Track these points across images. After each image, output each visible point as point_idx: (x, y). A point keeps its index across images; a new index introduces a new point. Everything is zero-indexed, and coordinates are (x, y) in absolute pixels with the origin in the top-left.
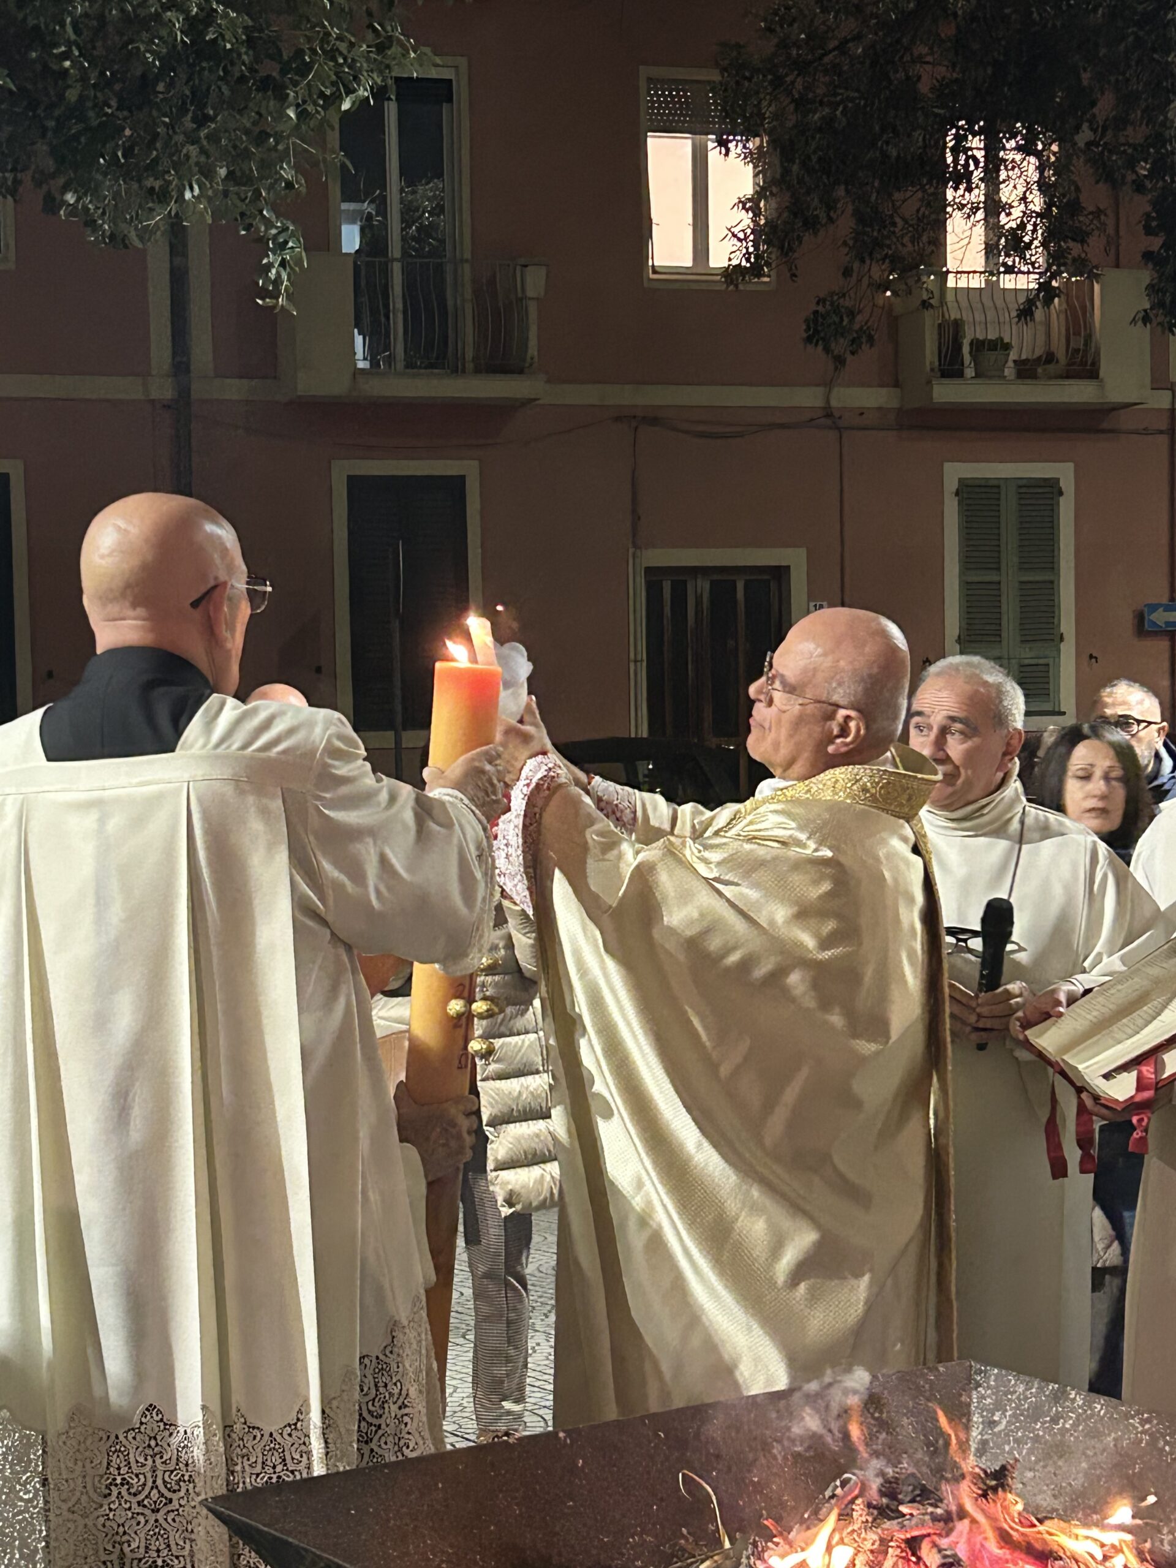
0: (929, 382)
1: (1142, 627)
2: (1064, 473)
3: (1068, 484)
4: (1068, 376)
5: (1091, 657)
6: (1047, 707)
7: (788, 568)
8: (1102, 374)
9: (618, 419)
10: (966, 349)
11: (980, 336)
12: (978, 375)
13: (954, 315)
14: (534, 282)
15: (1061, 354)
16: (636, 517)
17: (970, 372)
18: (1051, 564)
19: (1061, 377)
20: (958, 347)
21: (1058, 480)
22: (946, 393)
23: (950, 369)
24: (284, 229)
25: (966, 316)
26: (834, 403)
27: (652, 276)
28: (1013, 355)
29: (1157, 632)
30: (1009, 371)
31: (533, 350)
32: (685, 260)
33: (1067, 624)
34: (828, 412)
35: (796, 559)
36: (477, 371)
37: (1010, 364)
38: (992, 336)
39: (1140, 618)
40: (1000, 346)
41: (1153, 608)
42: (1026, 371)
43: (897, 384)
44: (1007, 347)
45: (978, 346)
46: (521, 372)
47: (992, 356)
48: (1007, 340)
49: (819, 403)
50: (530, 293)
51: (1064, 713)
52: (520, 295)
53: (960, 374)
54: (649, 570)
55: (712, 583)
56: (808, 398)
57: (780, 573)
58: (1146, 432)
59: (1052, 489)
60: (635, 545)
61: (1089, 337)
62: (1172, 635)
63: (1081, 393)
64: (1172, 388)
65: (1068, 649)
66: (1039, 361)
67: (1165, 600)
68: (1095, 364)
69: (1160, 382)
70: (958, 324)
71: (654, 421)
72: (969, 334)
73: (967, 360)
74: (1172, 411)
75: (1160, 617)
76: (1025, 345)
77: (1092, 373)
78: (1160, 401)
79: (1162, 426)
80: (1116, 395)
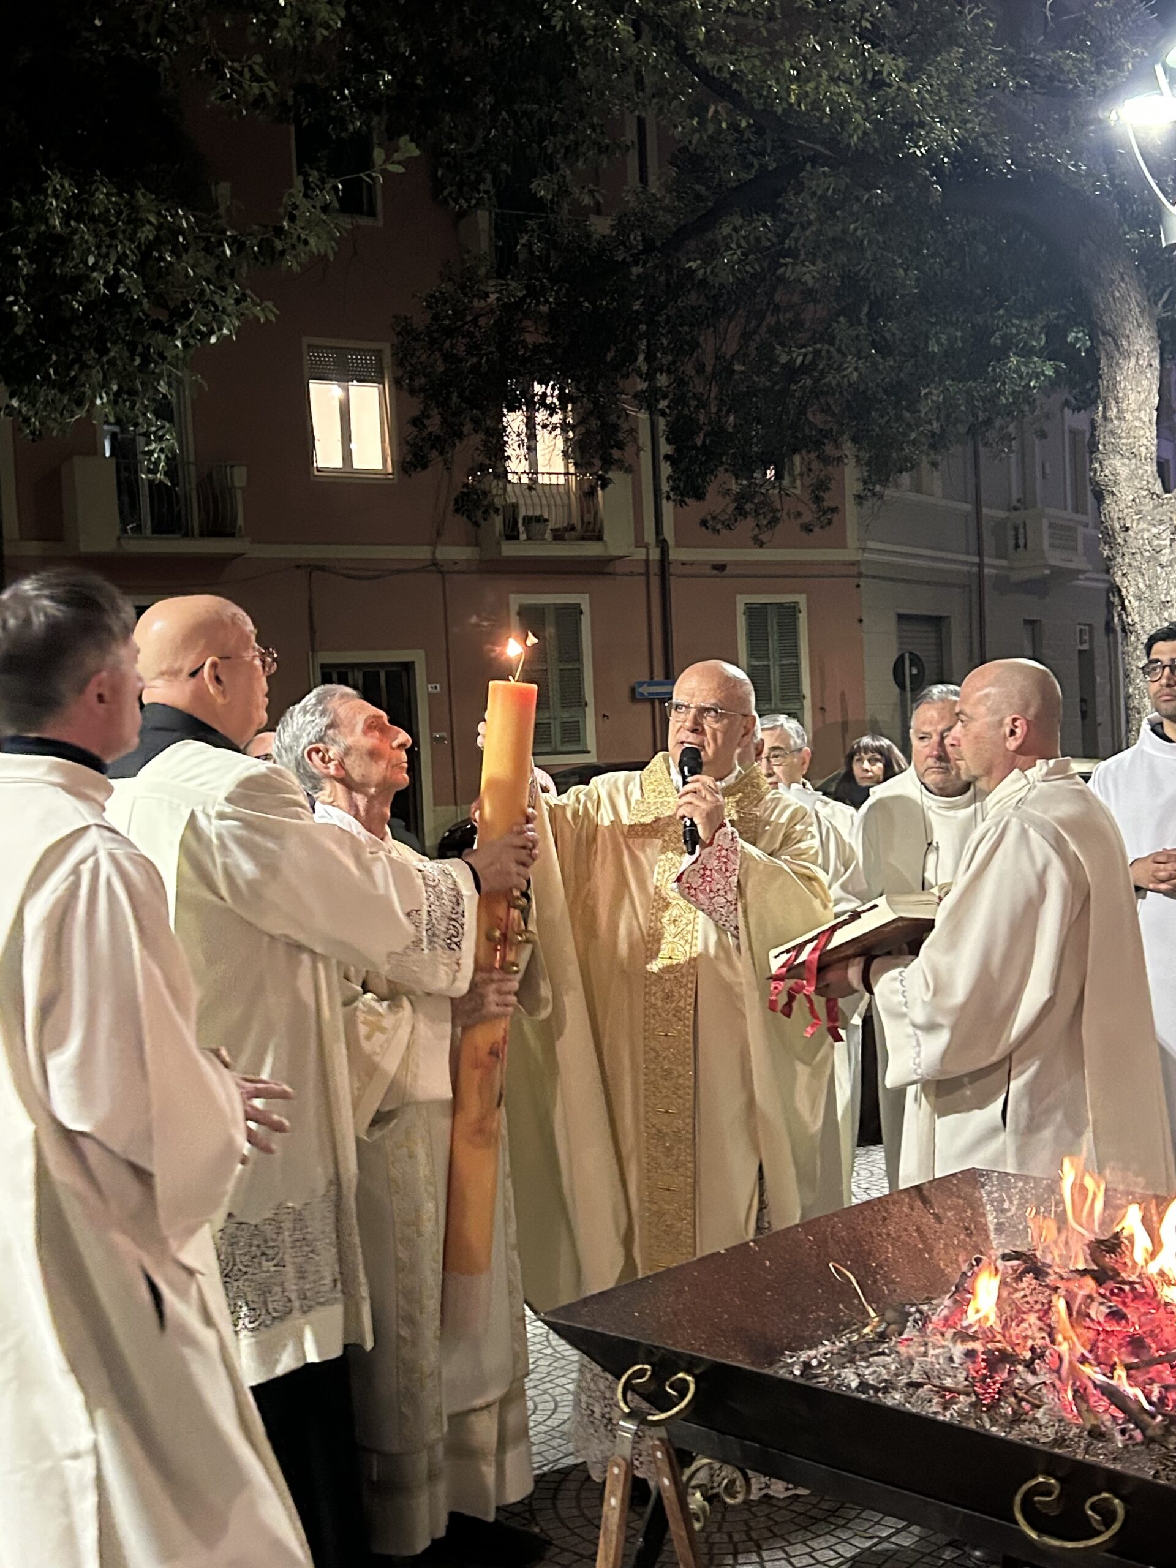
0: (499, 543)
1: (634, 696)
2: (583, 600)
3: (585, 607)
4: (583, 539)
5: (604, 716)
6: (580, 748)
7: (413, 662)
8: (605, 538)
9: (298, 567)
10: (520, 522)
11: (530, 513)
12: (529, 538)
13: (514, 501)
14: (239, 477)
15: (579, 527)
16: (312, 631)
17: (523, 537)
18: (579, 659)
19: (577, 539)
20: (516, 522)
21: (579, 605)
22: (509, 549)
23: (511, 534)
25: (521, 502)
26: (439, 556)
27: (316, 473)
28: (550, 526)
29: (644, 699)
30: (548, 536)
31: (240, 521)
32: (338, 463)
33: (589, 695)
34: (434, 563)
35: (417, 656)
36: (202, 535)
37: (549, 531)
38: (538, 513)
39: (633, 690)
40: (540, 520)
41: (641, 684)
42: (558, 536)
43: (477, 545)
44: (546, 521)
45: (528, 520)
46: (233, 535)
47: (536, 527)
48: (546, 516)
49: (429, 556)
50: (237, 484)
51: (589, 752)
52: (230, 485)
53: (517, 538)
54: (323, 666)
55: (365, 674)
56: (422, 553)
57: (408, 667)
58: (632, 574)
59: (577, 610)
60: (313, 650)
61: (596, 513)
62: (652, 701)
63: (592, 549)
64: (647, 546)
65: (590, 711)
66: (566, 529)
67: (647, 679)
68: (601, 531)
69: (640, 542)
70: (515, 506)
71: (322, 569)
72: (522, 512)
73: (521, 529)
74: (647, 561)
75: (645, 690)
76: (557, 520)
77: (599, 538)
78: (640, 554)
79: (642, 570)
80: (614, 551)
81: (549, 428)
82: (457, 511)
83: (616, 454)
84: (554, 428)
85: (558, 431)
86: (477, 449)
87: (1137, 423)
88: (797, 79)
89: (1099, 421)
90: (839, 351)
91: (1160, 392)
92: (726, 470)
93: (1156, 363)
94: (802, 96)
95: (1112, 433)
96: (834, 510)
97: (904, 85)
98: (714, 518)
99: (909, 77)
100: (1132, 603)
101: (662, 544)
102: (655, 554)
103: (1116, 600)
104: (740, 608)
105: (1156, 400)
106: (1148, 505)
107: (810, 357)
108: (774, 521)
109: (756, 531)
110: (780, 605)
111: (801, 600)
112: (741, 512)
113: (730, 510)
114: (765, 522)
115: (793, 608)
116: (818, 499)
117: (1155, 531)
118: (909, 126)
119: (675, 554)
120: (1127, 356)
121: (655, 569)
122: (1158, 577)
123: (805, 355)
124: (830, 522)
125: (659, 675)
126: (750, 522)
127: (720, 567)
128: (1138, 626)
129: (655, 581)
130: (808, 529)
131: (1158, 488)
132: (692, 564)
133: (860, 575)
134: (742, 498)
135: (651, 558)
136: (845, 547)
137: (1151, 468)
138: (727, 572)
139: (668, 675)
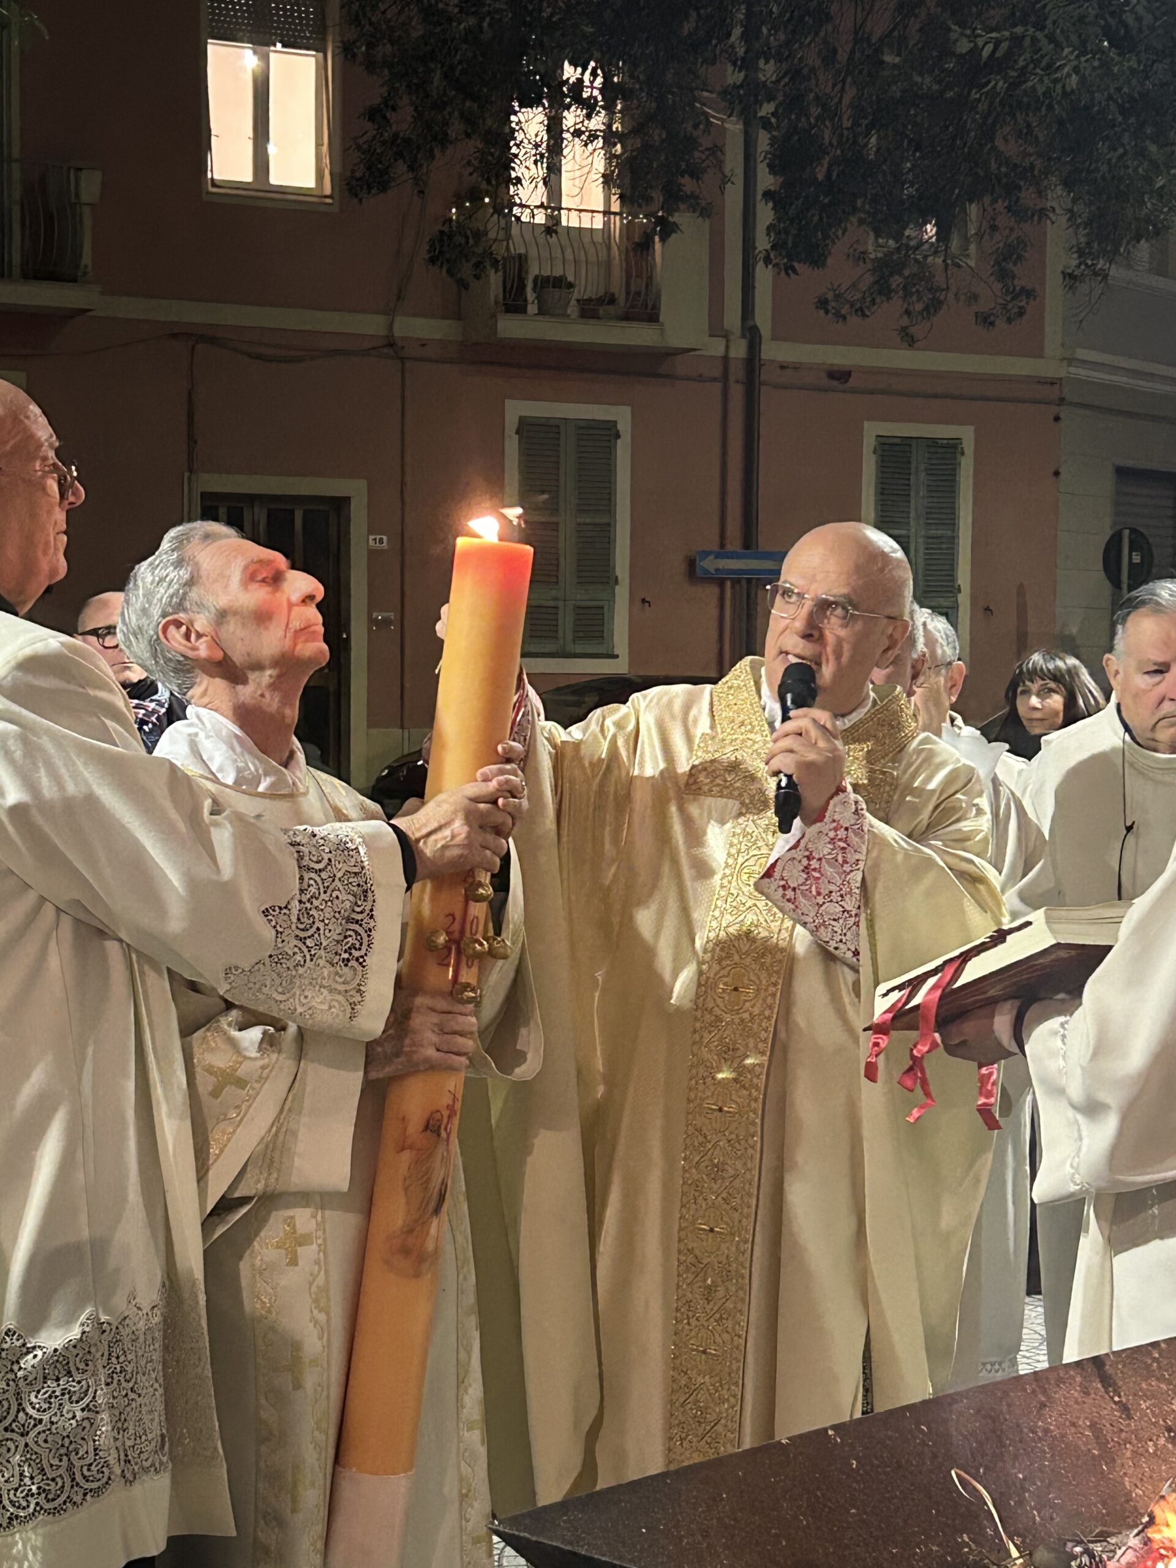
0: (494, 316)
1: (693, 573)
2: (622, 416)
3: (625, 426)
4: (627, 317)
5: (644, 601)
6: (601, 650)
7: (347, 500)
8: (661, 319)
9: (174, 336)
10: (530, 284)
11: (546, 272)
12: (541, 312)
13: (522, 251)
14: (89, 187)
15: (621, 298)
16: (192, 440)
17: (532, 309)
18: (608, 507)
19: (618, 319)
20: (522, 287)
21: (615, 422)
22: (511, 327)
23: (514, 304)
25: (533, 253)
26: (397, 332)
27: (211, 189)
28: (577, 294)
29: (707, 579)
30: (573, 310)
31: (87, 259)
32: (244, 174)
33: (622, 567)
34: (391, 343)
35: (355, 489)
36: (25, 276)
37: (573, 302)
38: (558, 272)
39: (691, 564)
40: (559, 283)
41: (706, 554)
42: (589, 310)
43: (459, 317)
44: (570, 285)
45: (544, 283)
46: (74, 280)
47: (554, 295)
48: (571, 278)
49: (383, 332)
50: (85, 198)
51: (617, 657)
52: (73, 200)
53: (523, 310)
54: (204, 495)
55: (270, 512)
56: (371, 325)
57: (340, 504)
58: (700, 378)
59: (610, 431)
60: (191, 471)
61: (650, 278)
62: (721, 583)
63: (639, 335)
64: (726, 336)
65: (622, 592)
66: (600, 301)
67: (715, 547)
68: (656, 307)
69: (717, 329)
70: (522, 259)
71: (212, 340)
72: (534, 270)
73: (530, 295)
74: (726, 359)
75: (709, 564)
76: (587, 286)
77: (652, 316)
78: (717, 348)
79: (717, 372)
80: (675, 341)
81: (584, 137)
82: (432, 261)
83: (688, 184)
84: (593, 137)
85: (599, 143)
86: (469, 163)
90: (1051, 39)
92: (861, 222)
96: (1029, 293)
98: (837, 297)
101: (752, 335)
102: (739, 350)
104: (869, 444)
107: (1005, 46)
108: (934, 306)
109: (905, 321)
110: (933, 443)
111: (966, 434)
112: (883, 289)
113: (863, 286)
114: (919, 307)
115: (953, 447)
116: (1003, 275)
119: (772, 351)
121: (737, 372)
123: (997, 43)
124: (1021, 313)
125: (734, 543)
126: (897, 304)
127: (840, 376)
129: (737, 393)
130: (986, 320)
132: (796, 367)
133: (1062, 401)
134: (886, 268)
135: (733, 354)
136: (1038, 353)
138: (852, 382)
139: (749, 542)
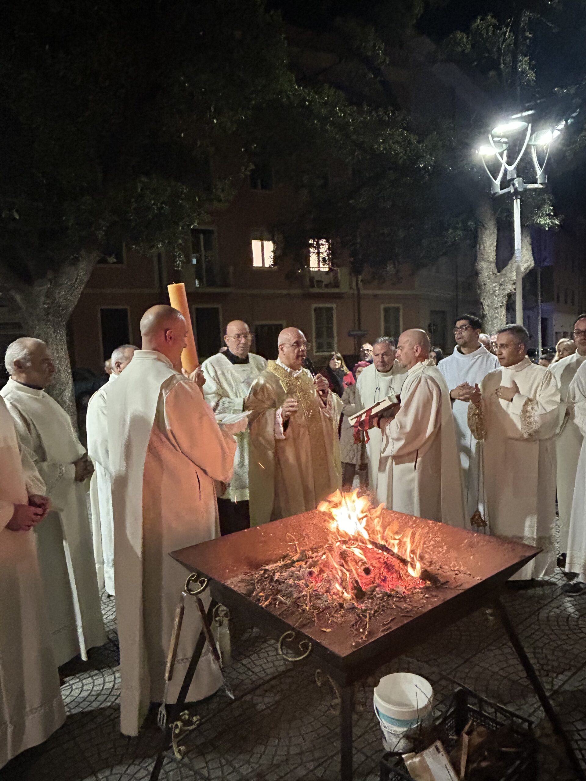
0: (308, 288)
1: (349, 335)
2: (334, 306)
3: (335, 308)
4: (334, 287)
9: (249, 296)
10: (315, 282)
11: (318, 280)
12: (317, 287)
13: (313, 276)
14: (231, 269)
15: (333, 284)
18: (332, 323)
19: (332, 287)
20: (313, 282)
22: (311, 290)
23: (312, 286)
24: (180, 254)
25: (315, 276)
26: (290, 292)
27: (254, 268)
28: (324, 283)
29: (352, 336)
30: (323, 286)
31: (231, 283)
32: (260, 265)
33: (335, 334)
34: (289, 294)
35: (283, 323)
36: (220, 287)
38: (320, 280)
39: (349, 333)
40: (321, 282)
41: (351, 331)
42: (327, 286)
43: (302, 289)
45: (317, 282)
46: (229, 287)
47: (320, 284)
48: (322, 280)
49: (287, 293)
50: (230, 271)
52: (228, 272)
53: (314, 287)
54: (256, 325)
55: (268, 328)
56: (285, 292)
58: (349, 298)
59: (331, 309)
60: (253, 320)
61: (338, 280)
62: (354, 336)
63: (336, 290)
64: (353, 290)
65: (335, 339)
66: (329, 284)
67: (353, 330)
68: (339, 285)
69: (351, 288)
70: (313, 278)
72: (316, 279)
73: (315, 284)
74: (353, 294)
75: (352, 333)
76: (326, 282)
77: (339, 287)
78: (351, 292)
79: (352, 297)
80: (343, 291)
87: (489, 251)
88: (382, 143)
89: (478, 250)
91: (497, 241)
92: (369, 266)
93: (496, 231)
94: (385, 149)
95: (482, 254)
96: (402, 278)
97: (417, 144)
98: (366, 280)
99: (419, 142)
100: (486, 307)
101: (358, 289)
102: (356, 292)
103: (481, 307)
104: (382, 308)
105: (495, 244)
106: (493, 277)
108: (384, 282)
109: (379, 284)
110: (394, 308)
111: (401, 306)
112: (374, 278)
113: (370, 277)
114: (381, 282)
117: (494, 285)
118: (418, 158)
119: (362, 292)
120: (486, 229)
121: (356, 296)
122: (494, 300)
124: (401, 282)
125: (357, 328)
126: (376, 282)
127: (376, 296)
128: (488, 315)
129: (356, 300)
130: (394, 284)
131: (496, 271)
132: (367, 295)
133: (419, 298)
136: (414, 290)
137: (493, 265)
138: (378, 297)
139: (360, 329)
